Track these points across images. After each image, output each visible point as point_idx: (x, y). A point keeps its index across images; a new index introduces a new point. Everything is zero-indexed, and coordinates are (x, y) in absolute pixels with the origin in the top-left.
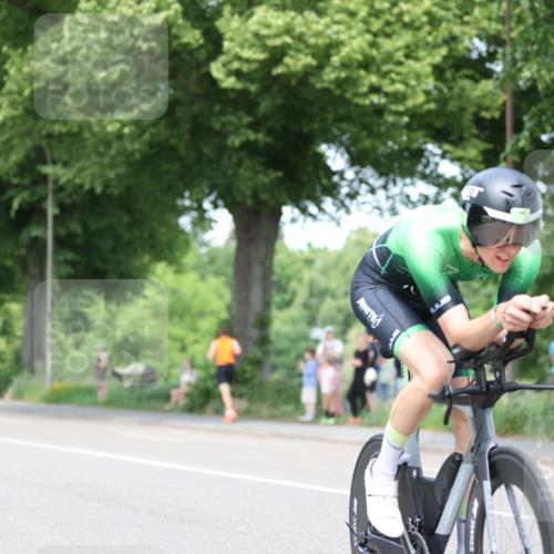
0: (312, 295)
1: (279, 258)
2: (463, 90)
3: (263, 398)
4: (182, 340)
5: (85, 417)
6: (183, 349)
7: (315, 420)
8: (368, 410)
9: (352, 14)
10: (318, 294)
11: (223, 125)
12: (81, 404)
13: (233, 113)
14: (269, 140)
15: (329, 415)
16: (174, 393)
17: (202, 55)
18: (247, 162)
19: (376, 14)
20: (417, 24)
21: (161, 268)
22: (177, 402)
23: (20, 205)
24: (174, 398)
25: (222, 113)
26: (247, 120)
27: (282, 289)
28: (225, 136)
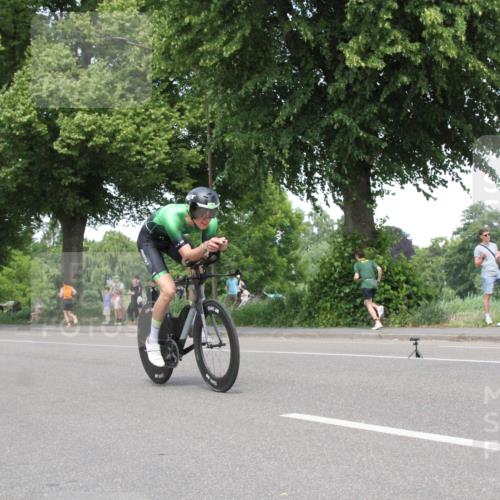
2: (182, 153)
9: (125, 115)
11: (59, 174)
13: (64, 168)
14: (83, 181)
17: (48, 138)
18: (70, 194)
19: (138, 114)
20: (159, 119)
25: (57, 168)
26: (71, 171)
28: (60, 180)
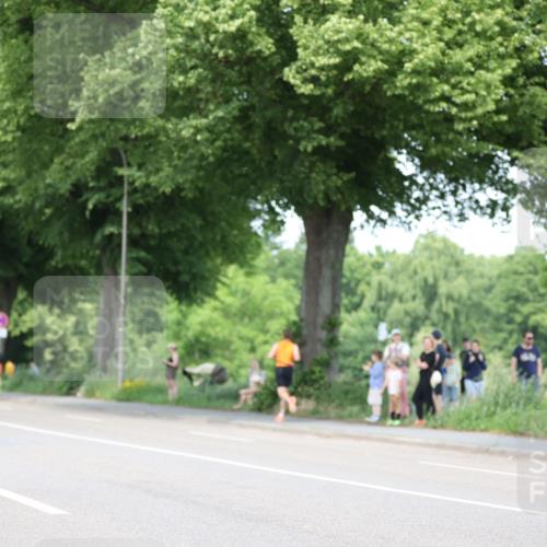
0: (380, 298)
1: (349, 261)
2: (534, 96)
3: (330, 399)
4: (251, 341)
5: (155, 415)
6: (253, 350)
7: (382, 421)
8: (434, 412)
9: (426, 23)
10: (387, 297)
11: (295, 129)
12: (152, 403)
13: (305, 120)
14: (341, 143)
15: (394, 416)
16: (243, 392)
17: (277, 60)
18: (320, 165)
19: (449, 23)
20: (489, 33)
21: (232, 270)
22: (246, 401)
23: (95, 206)
24: (243, 397)
25: (294, 119)
26: (319, 125)
27: (351, 292)
28: (298, 141)
